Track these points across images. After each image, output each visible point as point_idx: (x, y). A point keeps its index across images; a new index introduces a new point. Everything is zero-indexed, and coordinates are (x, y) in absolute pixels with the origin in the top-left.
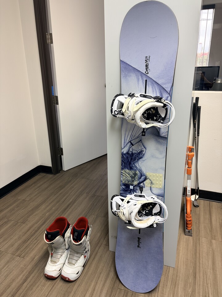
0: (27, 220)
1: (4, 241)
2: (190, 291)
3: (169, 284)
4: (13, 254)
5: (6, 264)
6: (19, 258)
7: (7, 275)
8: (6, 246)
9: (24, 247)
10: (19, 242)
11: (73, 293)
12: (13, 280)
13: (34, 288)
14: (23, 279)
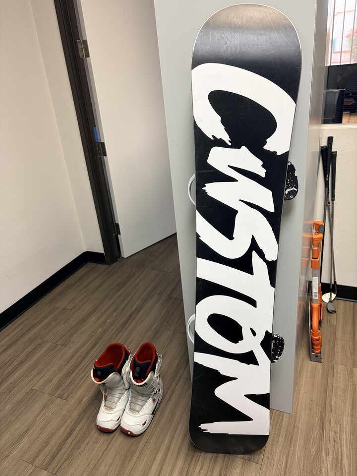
0: (70, 341)
1: (38, 374)
2: (313, 450)
3: (281, 439)
4: (52, 394)
5: (42, 410)
6: (60, 400)
7: (44, 427)
8: (42, 382)
9: (67, 383)
10: (60, 375)
11: (138, 453)
12: (53, 434)
13: (83, 446)
14: (66, 432)
